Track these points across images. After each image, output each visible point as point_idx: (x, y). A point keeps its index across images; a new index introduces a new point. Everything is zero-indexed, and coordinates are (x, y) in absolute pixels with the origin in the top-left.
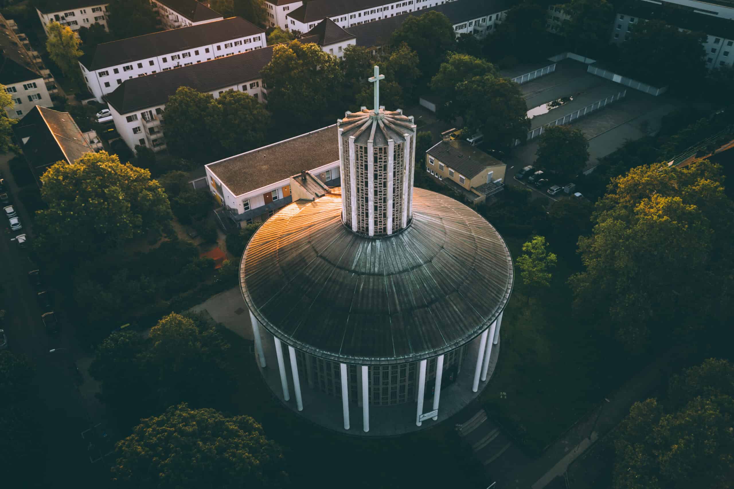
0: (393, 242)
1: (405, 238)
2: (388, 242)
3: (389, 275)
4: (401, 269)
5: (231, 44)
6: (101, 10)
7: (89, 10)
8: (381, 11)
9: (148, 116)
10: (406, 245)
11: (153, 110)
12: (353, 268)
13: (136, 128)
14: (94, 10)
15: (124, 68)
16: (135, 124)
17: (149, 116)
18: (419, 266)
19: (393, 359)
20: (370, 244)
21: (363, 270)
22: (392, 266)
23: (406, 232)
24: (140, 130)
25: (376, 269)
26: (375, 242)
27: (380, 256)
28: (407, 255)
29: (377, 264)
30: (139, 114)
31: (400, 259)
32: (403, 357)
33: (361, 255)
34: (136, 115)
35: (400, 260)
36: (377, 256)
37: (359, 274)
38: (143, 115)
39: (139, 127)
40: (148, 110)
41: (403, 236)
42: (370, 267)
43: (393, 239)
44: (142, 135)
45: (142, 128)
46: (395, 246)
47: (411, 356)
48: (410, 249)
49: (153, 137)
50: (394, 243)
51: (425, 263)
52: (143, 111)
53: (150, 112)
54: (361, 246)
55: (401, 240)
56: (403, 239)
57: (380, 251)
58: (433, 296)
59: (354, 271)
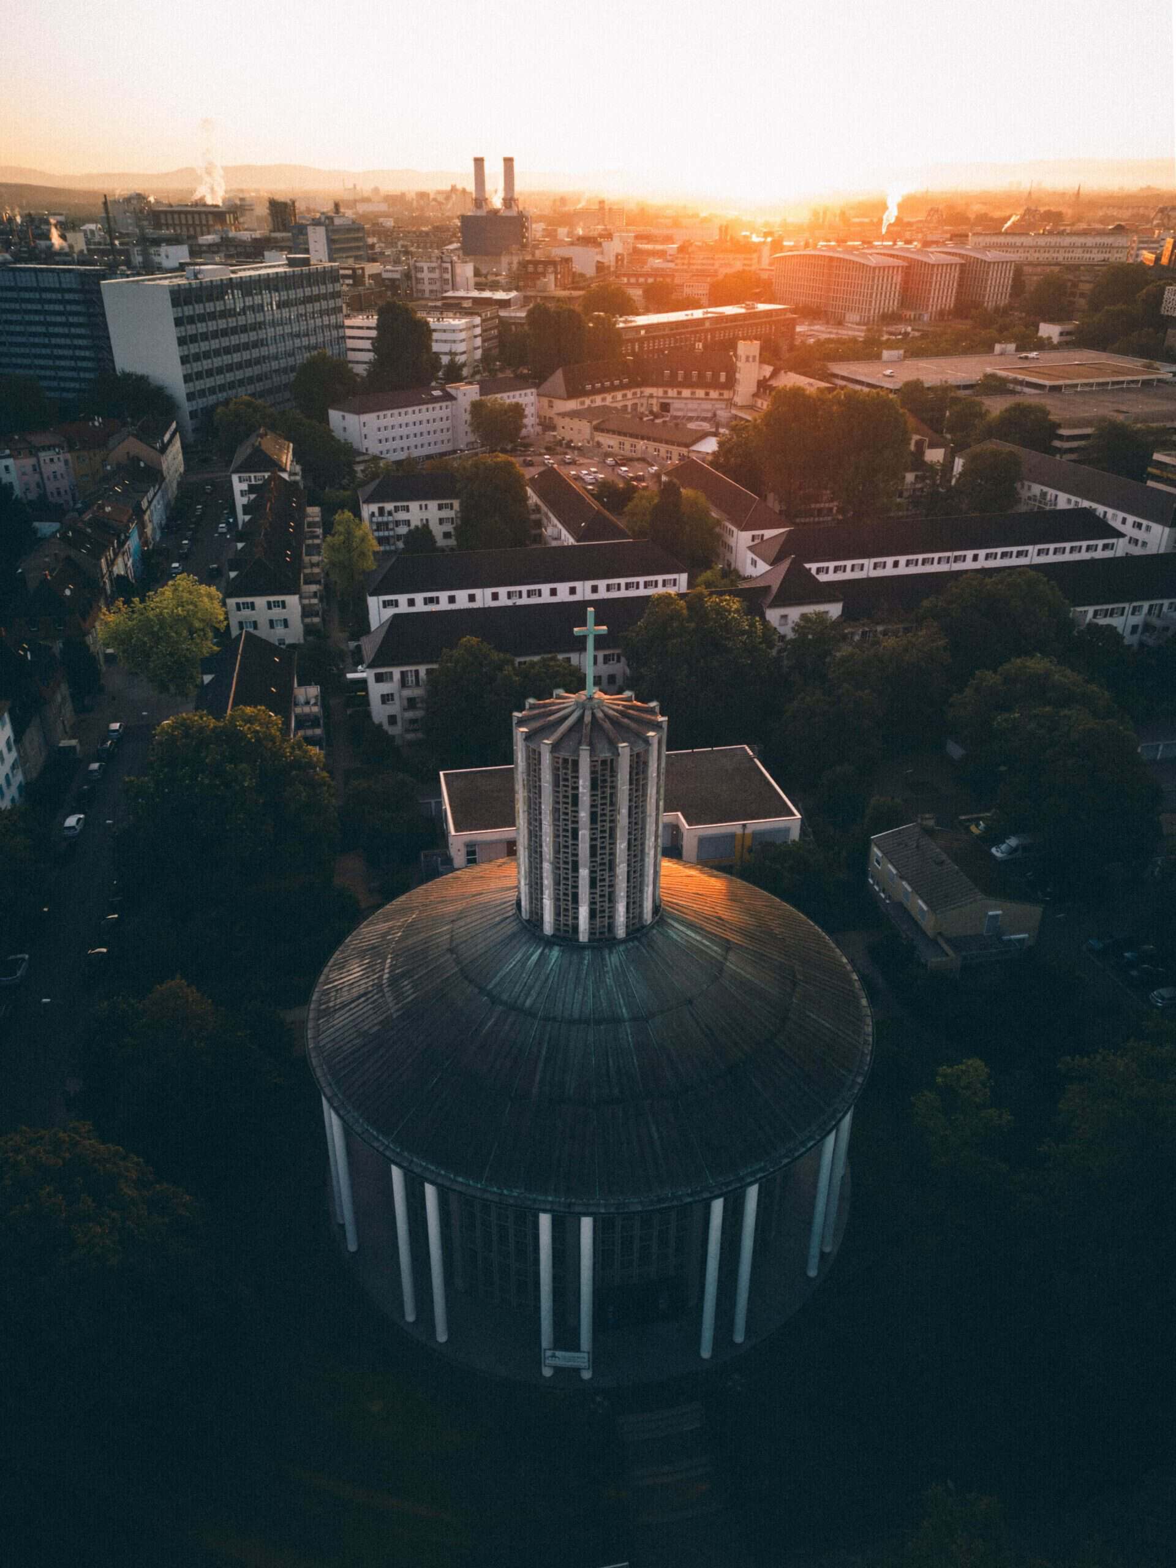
0: (584, 959)
1: (613, 959)
2: (575, 957)
3: (546, 1019)
4: (576, 1016)
5: (619, 585)
6: (452, 508)
7: (433, 505)
8: (948, 562)
9: (411, 679)
10: (607, 972)
11: (422, 670)
12: (490, 986)
13: (388, 695)
14: (440, 507)
15: (425, 599)
16: (385, 688)
17: (414, 678)
18: (617, 1020)
19: (479, 1186)
20: (539, 951)
21: (505, 997)
22: (561, 1005)
23: (621, 948)
24: (393, 700)
25: (528, 1003)
26: (551, 950)
27: (547, 979)
28: (602, 992)
29: (534, 993)
30: (396, 672)
31: (584, 995)
32: (499, 1191)
33: (515, 965)
34: (391, 673)
35: (583, 997)
36: (543, 977)
37: (494, 1000)
38: (403, 674)
39: (392, 695)
40: (413, 668)
41: (611, 952)
42: (519, 996)
43: (587, 953)
44: (394, 708)
45: (396, 697)
46: (585, 967)
47: (516, 1194)
48: (612, 983)
49: (410, 715)
50: (586, 962)
51: (634, 1019)
52: (405, 669)
53: (417, 672)
54: (524, 949)
55: (603, 959)
56: (608, 960)
57: (551, 969)
58: (616, 1091)
59: (489, 994)
